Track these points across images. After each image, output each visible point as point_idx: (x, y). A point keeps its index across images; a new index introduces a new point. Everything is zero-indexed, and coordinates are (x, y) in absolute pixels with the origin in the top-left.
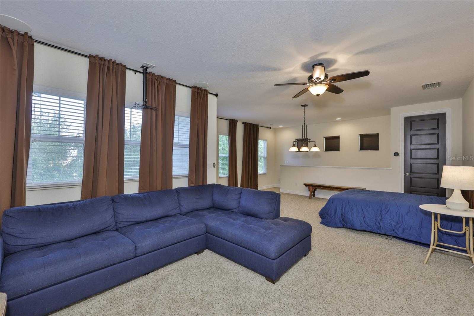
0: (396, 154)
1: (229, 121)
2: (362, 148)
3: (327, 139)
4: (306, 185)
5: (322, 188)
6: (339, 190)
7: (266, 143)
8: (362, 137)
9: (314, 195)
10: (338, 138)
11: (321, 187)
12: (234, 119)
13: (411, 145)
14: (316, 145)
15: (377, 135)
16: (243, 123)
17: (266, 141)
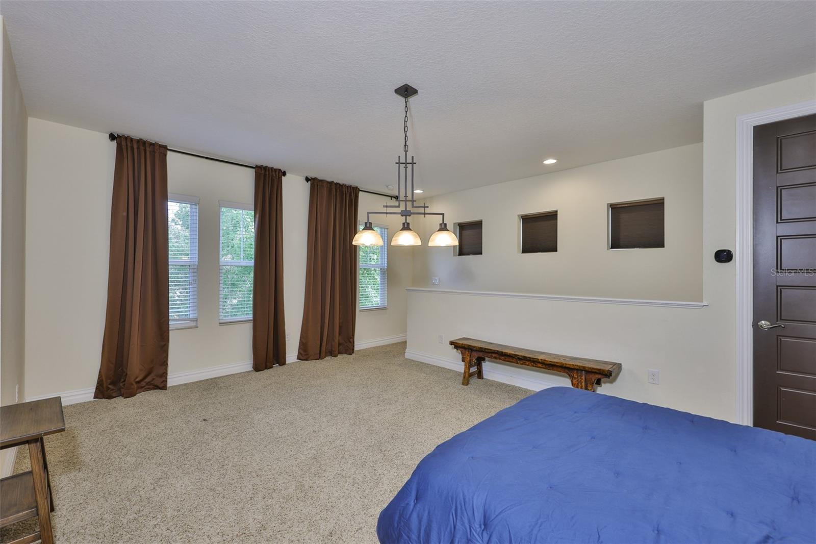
0: (724, 256)
1: (254, 170)
2: (616, 243)
3: (529, 221)
4: (456, 345)
5: (495, 358)
6: (540, 365)
7: (386, 233)
8: (617, 210)
9: (480, 374)
10: (552, 216)
11: (494, 355)
12: (270, 166)
13: (777, 222)
14: (445, 225)
15: (658, 205)
16: (307, 179)
17: (386, 230)
